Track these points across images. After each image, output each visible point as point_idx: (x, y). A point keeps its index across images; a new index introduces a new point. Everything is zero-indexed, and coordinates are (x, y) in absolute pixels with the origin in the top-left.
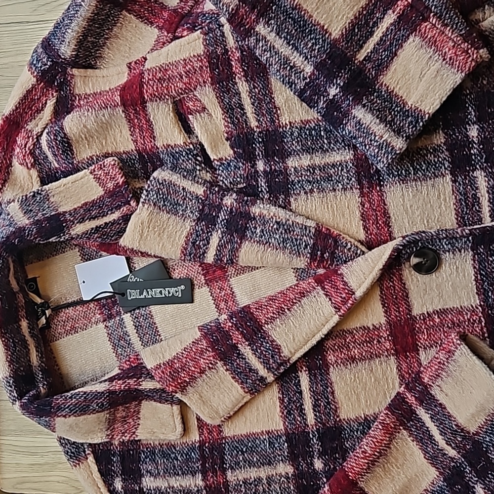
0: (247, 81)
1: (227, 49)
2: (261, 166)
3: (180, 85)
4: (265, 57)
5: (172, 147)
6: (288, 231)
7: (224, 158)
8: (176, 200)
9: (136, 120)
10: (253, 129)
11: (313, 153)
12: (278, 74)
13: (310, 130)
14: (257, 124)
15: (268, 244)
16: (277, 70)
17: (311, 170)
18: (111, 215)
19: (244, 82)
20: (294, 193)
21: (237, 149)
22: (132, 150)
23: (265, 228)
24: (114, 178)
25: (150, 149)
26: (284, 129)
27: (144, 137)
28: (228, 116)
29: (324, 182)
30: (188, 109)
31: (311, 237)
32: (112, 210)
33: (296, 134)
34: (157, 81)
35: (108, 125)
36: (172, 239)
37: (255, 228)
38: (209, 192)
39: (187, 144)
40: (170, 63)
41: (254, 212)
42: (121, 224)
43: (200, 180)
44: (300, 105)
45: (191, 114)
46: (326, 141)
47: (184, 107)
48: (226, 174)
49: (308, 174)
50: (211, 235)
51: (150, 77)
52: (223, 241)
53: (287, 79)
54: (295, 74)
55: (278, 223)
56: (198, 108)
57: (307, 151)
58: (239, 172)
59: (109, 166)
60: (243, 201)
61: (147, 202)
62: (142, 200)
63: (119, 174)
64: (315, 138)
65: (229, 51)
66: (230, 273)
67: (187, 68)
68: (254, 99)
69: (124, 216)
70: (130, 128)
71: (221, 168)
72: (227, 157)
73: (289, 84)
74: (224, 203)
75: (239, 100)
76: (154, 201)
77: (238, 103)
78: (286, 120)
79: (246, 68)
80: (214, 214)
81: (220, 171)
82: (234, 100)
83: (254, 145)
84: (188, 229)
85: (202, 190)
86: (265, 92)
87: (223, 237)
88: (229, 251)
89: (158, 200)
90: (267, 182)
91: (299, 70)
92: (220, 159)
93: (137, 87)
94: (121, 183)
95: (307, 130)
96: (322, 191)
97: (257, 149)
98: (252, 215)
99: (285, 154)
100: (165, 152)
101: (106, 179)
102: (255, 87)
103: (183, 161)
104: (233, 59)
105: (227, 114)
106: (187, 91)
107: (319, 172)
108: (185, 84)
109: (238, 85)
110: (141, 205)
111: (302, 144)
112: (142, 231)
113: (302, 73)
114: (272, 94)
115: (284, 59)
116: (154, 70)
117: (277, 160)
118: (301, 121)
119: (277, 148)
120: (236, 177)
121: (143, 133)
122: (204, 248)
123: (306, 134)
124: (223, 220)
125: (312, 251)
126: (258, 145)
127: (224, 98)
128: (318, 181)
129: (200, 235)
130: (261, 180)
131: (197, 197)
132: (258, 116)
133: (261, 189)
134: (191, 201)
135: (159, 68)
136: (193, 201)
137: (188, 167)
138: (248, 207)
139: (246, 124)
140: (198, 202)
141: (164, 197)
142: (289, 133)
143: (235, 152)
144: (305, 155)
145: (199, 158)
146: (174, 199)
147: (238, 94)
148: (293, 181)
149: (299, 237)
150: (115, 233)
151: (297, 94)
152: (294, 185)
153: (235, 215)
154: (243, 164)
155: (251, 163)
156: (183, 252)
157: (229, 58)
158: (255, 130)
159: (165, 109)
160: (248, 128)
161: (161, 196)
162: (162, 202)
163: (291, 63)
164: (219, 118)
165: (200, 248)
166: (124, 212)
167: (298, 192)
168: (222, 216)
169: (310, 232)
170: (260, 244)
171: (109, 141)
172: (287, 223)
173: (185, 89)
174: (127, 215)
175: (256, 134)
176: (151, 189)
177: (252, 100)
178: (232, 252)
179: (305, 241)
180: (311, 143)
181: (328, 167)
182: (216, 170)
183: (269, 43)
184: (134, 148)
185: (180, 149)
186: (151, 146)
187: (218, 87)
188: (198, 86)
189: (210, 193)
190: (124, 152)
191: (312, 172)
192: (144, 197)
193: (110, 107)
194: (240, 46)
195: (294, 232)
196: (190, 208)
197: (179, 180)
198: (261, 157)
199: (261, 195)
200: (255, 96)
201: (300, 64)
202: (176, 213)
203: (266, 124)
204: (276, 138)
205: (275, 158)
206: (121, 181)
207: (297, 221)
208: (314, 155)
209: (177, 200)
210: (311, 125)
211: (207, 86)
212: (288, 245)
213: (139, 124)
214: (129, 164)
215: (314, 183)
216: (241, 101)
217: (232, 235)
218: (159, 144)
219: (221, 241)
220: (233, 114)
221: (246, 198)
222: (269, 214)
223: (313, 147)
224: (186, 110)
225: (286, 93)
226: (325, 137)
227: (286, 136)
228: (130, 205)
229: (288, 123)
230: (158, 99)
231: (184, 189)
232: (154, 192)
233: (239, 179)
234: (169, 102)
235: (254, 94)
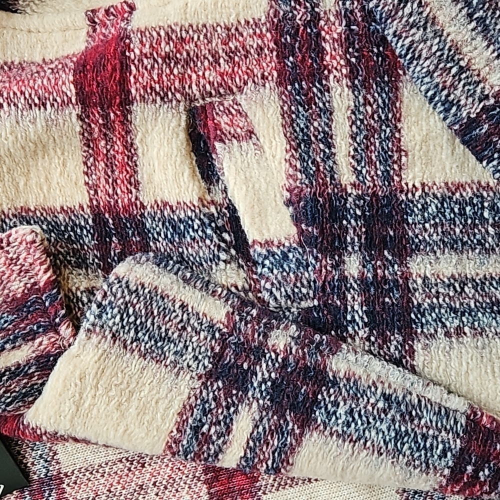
0: (353, 87)
1: (319, 14)
2: (353, 266)
3: (211, 75)
4: (410, 39)
5: (171, 207)
6: (407, 418)
7: (276, 243)
8: (163, 329)
9: (103, 143)
10: (346, 189)
11: (462, 252)
12: (427, 80)
13: (462, 204)
14: (353, 179)
15: (362, 441)
16: (428, 71)
17: (457, 285)
18: (12, 353)
19: (346, 89)
20: (422, 331)
21: (306, 225)
22: (82, 207)
23: (358, 405)
24: (27, 271)
25: (124, 208)
26: (410, 195)
27: (115, 181)
28: (298, 156)
29: (483, 314)
30: (216, 129)
31: (458, 435)
32: (14, 341)
33: (432, 209)
34: (160, 61)
35: (40, 146)
36: (147, 418)
37: (336, 404)
38: (237, 318)
39: (205, 203)
40: (191, 26)
41: (334, 369)
42: (31, 376)
43: (220, 290)
44: (450, 152)
45: (222, 141)
46: (491, 230)
47: (210, 123)
48: (279, 277)
49: (451, 294)
50: (236, 412)
51: (146, 50)
52: (261, 428)
53: (445, 92)
54: (464, 86)
55: (387, 398)
56: (239, 130)
57: (452, 248)
58: (307, 275)
59: (21, 243)
60: (312, 342)
61: (98, 329)
62: (85, 325)
63: (41, 264)
64: (469, 221)
65: (320, 19)
66: (264, 483)
67: (231, 44)
68: (358, 128)
69: (42, 356)
70: (87, 158)
71: (267, 262)
72: (283, 240)
73: (443, 105)
74: (270, 344)
75: (327, 124)
76: (114, 328)
77: (324, 132)
78: (414, 178)
79: (353, 60)
80: (245, 366)
81: (266, 269)
82: (316, 124)
83: (345, 222)
84: (185, 396)
85: (223, 312)
86: (386, 116)
87: (261, 419)
88: (273, 453)
89: (123, 327)
90: (366, 302)
91: (476, 78)
92: (267, 242)
93: (114, 69)
94: (42, 284)
95: (456, 203)
96: (481, 335)
97: (351, 231)
98: (331, 374)
99: (405, 247)
100: (159, 215)
101: (8, 273)
102: (367, 102)
103: (194, 239)
104: (327, 37)
105: (296, 150)
106: (222, 91)
107: (473, 291)
108: (222, 75)
109: (332, 92)
110: (82, 334)
111: (442, 232)
112: (81, 394)
113: (482, 85)
114: (399, 121)
115: (450, 50)
116: (155, 34)
117: (390, 258)
118: (446, 184)
119: (392, 233)
120: (299, 284)
121: (113, 171)
122: (220, 442)
123: (452, 210)
124: (264, 381)
125: (455, 464)
126: (353, 221)
127: (297, 116)
128: (471, 310)
129: (211, 410)
130: (353, 297)
131: (211, 326)
132: (359, 162)
133: (353, 317)
134: (198, 333)
135: (167, 34)
136: (202, 335)
137: (201, 254)
138: (322, 357)
139: (332, 178)
140: (213, 337)
141: (138, 322)
142: (420, 206)
143: (301, 232)
144: (447, 255)
145: (226, 236)
146: (159, 328)
147: (328, 112)
148: (419, 305)
149: (431, 432)
150: (15, 398)
151: (457, 127)
152: (423, 315)
153: (292, 372)
154: (316, 258)
155: (332, 258)
156: (170, 447)
157: (318, 34)
158: (349, 191)
159: (171, 121)
160: (335, 186)
161: (132, 319)
162: (132, 332)
163: (462, 59)
164: (278, 157)
165: (208, 439)
166: (42, 347)
167: (433, 332)
168: (263, 371)
169: (456, 422)
170: (344, 441)
171: (33, 182)
172: (408, 399)
173: (220, 85)
174: (48, 355)
175: (350, 199)
176: (110, 303)
177: (354, 128)
178: (280, 455)
179: (443, 442)
180: (461, 232)
181: (491, 284)
182: (255, 263)
183: (428, 9)
184: (86, 202)
185: (190, 213)
186: (130, 200)
187: (290, 92)
188: (250, 83)
189: (241, 320)
190: (62, 208)
191: (459, 289)
192: (92, 318)
193: (52, 105)
194: (346, 9)
195: (420, 419)
196: (194, 350)
197: (176, 288)
198: (356, 248)
199: (350, 329)
200: (362, 121)
201: (481, 66)
202: (160, 359)
203: (373, 180)
204: (391, 212)
205: (386, 253)
206: (43, 278)
207: (429, 396)
208: (465, 256)
209: (167, 330)
210: (464, 194)
211: (267, 85)
212: (406, 446)
213: (108, 151)
214: (70, 236)
215: (463, 314)
216: (330, 127)
217: (283, 416)
218: (147, 197)
219: (257, 426)
220: (307, 153)
221: (317, 337)
222: (368, 376)
223: (465, 239)
224: (211, 130)
225: (428, 124)
226: (491, 221)
227: (413, 211)
228: (58, 333)
229: (418, 185)
230: (158, 99)
231: (183, 306)
232: (116, 310)
233: (304, 291)
234: (182, 108)
235: (361, 117)
